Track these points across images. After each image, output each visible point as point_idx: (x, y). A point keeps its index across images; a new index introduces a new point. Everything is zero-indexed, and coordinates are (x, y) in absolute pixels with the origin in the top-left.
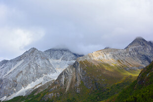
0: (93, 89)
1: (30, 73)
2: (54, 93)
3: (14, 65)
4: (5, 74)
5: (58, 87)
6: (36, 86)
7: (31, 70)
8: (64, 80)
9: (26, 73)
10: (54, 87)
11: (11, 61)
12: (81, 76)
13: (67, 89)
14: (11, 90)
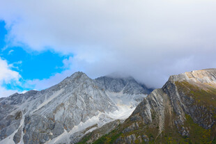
1: (77, 107)
3: (48, 97)
4: (33, 109)
6: (88, 129)
8: (150, 112)
9: (71, 106)
10: (134, 126)
11: (43, 92)
12: (185, 107)
13: (160, 129)
14: (45, 134)
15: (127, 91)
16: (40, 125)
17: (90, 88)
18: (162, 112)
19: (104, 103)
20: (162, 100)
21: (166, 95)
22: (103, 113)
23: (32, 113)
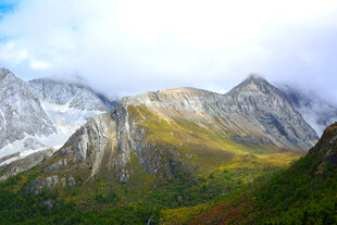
0: (165, 176)
2: (60, 176)
5: (71, 163)
6: (5, 159)
8: (85, 147)
10: (60, 163)
12: (133, 142)
13: (93, 171)
15: (75, 105)
17: (17, 96)
18: (102, 147)
19: (36, 121)
20: (106, 130)
21: (113, 123)
22: (31, 136)
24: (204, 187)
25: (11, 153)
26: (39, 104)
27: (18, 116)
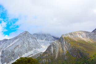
1: (24, 47)
2: (46, 59)
3: (12, 42)
4: (5, 47)
5: (49, 55)
7: (25, 45)
8: (53, 50)
9: (21, 46)
10: (46, 55)
11: (10, 40)
12: (67, 48)
13: (56, 57)
14: (10, 58)
15: (46, 40)
16: (8, 55)
17: (30, 38)
18: (58, 50)
19: (36, 45)
20: (58, 45)
21: (60, 43)
22: (35, 49)
23: (5, 49)
24: (92, 60)
25: (30, 54)
26: (37, 40)
27: (31, 44)
